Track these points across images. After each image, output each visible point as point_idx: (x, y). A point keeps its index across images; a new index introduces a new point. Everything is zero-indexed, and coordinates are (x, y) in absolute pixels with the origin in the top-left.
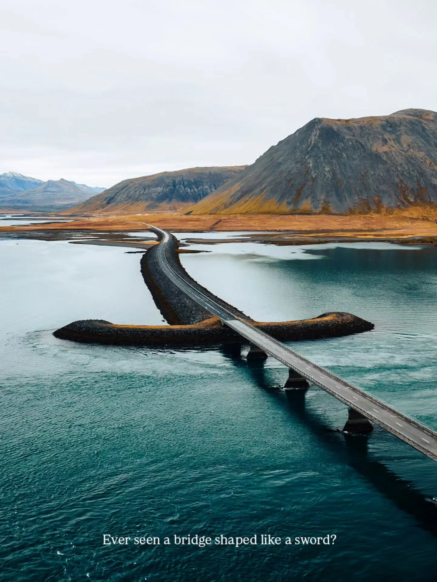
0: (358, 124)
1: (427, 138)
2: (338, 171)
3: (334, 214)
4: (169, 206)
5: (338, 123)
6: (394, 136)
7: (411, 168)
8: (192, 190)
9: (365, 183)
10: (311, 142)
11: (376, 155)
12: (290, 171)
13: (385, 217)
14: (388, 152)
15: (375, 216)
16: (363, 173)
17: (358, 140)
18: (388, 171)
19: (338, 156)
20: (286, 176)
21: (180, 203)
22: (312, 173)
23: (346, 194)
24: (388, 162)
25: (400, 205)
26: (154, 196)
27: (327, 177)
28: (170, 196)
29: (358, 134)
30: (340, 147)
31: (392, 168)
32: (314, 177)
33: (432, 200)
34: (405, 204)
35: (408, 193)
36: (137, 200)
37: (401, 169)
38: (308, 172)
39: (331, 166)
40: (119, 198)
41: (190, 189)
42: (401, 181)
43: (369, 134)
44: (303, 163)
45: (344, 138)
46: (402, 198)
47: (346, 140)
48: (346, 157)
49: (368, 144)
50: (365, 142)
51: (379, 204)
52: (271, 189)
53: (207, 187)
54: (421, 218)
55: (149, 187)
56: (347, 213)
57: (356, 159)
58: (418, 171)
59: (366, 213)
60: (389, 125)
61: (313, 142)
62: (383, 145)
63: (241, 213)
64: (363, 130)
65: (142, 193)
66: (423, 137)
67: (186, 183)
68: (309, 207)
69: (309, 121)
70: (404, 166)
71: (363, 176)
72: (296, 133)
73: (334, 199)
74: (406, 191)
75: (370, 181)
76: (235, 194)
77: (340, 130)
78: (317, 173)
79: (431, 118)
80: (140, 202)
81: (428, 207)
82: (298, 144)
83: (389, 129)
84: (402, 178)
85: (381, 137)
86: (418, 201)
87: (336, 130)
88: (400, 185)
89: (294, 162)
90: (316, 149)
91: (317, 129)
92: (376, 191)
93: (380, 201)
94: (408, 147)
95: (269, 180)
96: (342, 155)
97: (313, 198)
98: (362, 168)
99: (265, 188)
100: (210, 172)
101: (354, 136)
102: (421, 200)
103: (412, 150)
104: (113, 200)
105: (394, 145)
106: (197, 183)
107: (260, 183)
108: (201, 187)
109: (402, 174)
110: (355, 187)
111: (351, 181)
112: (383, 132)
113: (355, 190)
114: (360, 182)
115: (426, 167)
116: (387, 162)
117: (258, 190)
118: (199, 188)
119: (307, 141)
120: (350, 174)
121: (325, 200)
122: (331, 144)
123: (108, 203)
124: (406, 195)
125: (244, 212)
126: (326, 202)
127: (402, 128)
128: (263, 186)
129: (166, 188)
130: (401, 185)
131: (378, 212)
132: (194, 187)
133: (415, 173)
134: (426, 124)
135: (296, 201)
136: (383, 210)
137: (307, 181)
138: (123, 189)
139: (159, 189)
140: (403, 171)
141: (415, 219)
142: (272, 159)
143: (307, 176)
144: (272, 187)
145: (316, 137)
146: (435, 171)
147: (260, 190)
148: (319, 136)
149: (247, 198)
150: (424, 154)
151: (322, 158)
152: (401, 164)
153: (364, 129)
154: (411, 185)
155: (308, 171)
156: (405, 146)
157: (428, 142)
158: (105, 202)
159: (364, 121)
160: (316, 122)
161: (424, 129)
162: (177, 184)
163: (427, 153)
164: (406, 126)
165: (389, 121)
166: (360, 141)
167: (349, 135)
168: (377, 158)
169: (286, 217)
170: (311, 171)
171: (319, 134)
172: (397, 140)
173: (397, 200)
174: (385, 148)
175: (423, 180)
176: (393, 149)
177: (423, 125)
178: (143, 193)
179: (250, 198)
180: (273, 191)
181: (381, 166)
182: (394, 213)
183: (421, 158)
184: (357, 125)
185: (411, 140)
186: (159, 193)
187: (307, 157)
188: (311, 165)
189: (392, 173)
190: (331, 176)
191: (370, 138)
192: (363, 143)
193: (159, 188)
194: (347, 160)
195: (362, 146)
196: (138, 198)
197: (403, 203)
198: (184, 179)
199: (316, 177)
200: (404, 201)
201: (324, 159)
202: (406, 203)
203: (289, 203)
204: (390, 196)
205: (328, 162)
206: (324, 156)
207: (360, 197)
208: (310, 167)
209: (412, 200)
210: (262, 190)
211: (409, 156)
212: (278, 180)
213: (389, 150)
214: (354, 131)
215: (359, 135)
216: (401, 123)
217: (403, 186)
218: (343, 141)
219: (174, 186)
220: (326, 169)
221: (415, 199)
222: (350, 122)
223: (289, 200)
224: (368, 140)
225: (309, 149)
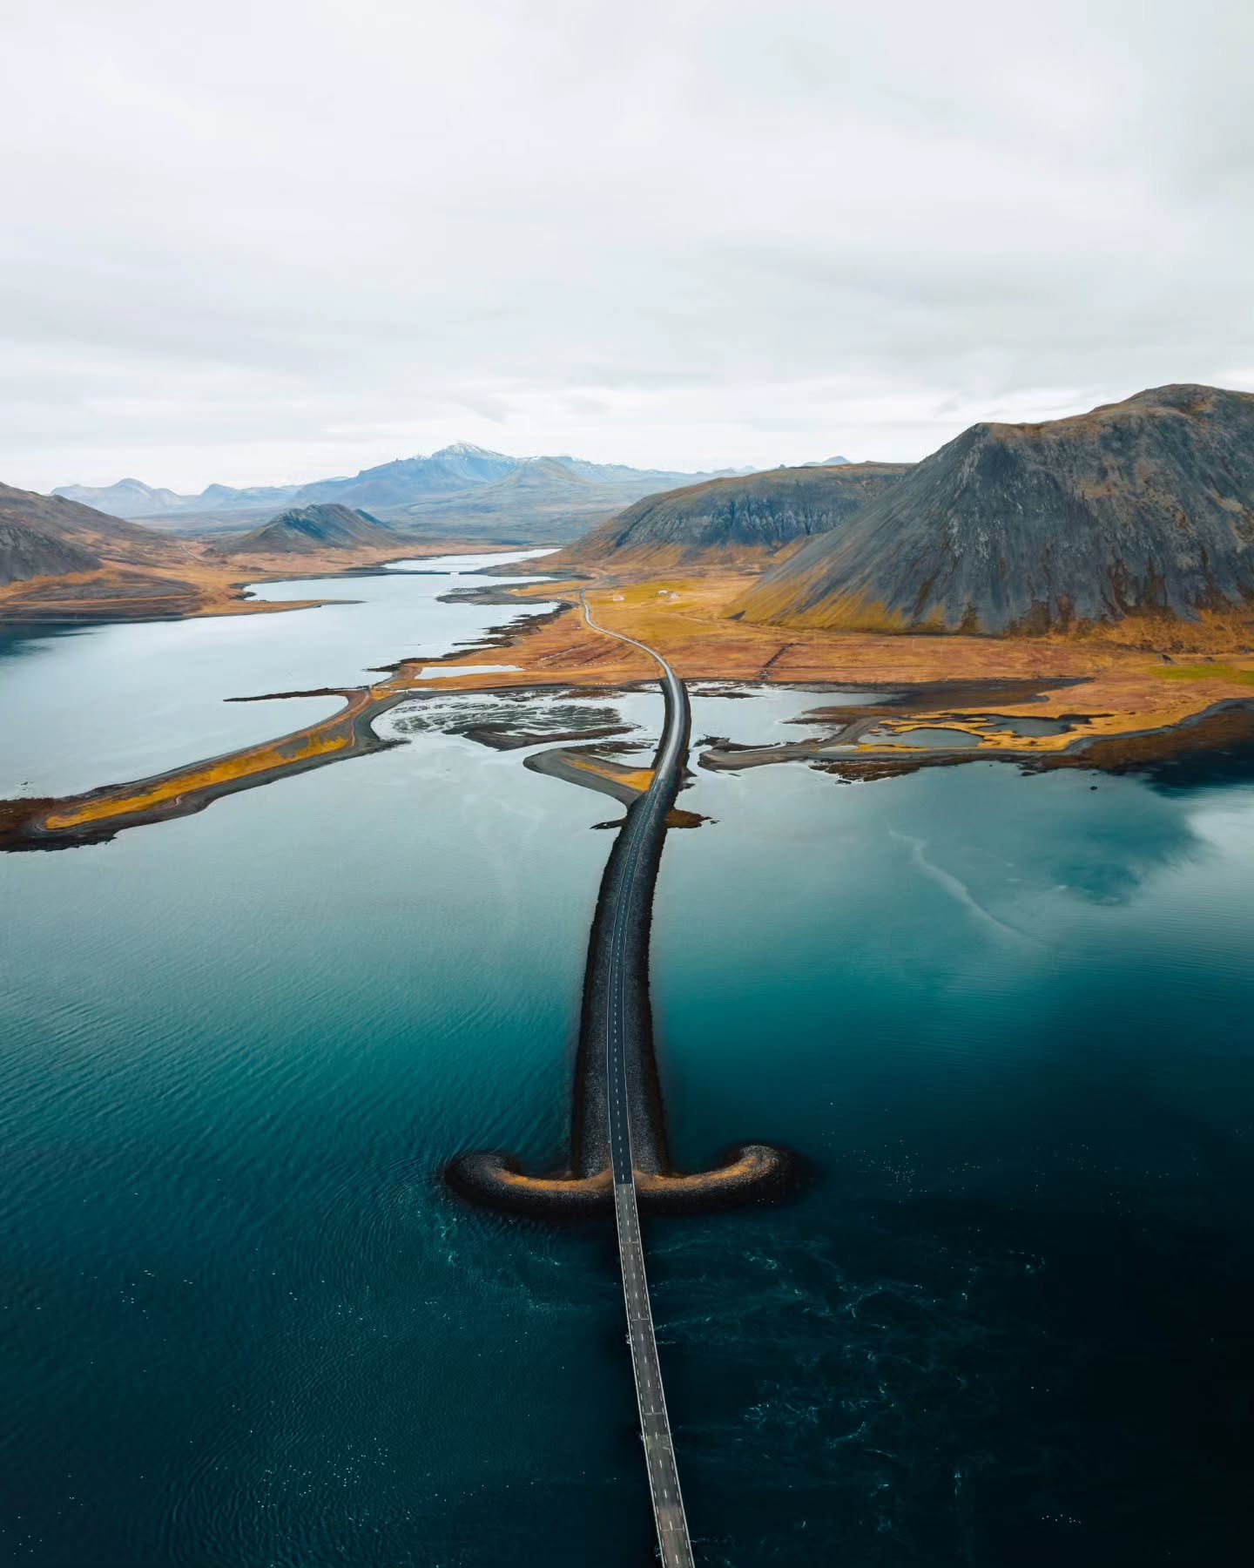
0: (1056, 434)
1: (1189, 461)
2: (1003, 543)
3: (982, 636)
4: (721, 553)
5: (1019, 433)
6: (1122, 460)
7: (1142, 533)
8: (764, 521)
9: (1049, 566)
10: (961, 480)
11: (1080, 506)
12: (916, 542)
13: (1074, 642)
14: (1104, 497)
15: (1057, 640)
16: (1048, 546)
17: (1052, 472)
18: (1096, 541)
19: (1008, 511)
20: (907, 553)
21: (742, 548)
22: (955, 547)
23: (1010, 592)
24: (1101, 520)
25: (1106, 615)
26: (697, 532)
27: (981, 556)
28: (725, 533)
29: (1052, 460)
30: (1015, 492)
31: (1106, 534)
32: (957, 556)
33: (1170, 602)
34: (1115, 611)
35: (1126, 587)
36: (667, 540)
37: (1123, 535)
38: (947, 546)
39: (991, 533)
40: (636, 536)
41: (761, 518)
42: (1119, 562)
43: (1075, 458)
44: (943, 525)
45: (1024, 470)
46: (1112, 599)
47: (1027, 475)
48: (1022, 513)
49: (1069, 483)
50: (1064, 477)
51: (1067, 613)
52: (880, 578)
53: (790, 513)
54: (1138, 643)
55: (688, 514)
56: (1005, 632)
57: (1042, 514)
58: (1154, 539)
59: (1040, 633)
60: (1117, 434)
61: (964, 482)
62: (1098, 483)
63: (822, 628)
64: (1064, 450)
65: (675, 526)
66: (1181, 460)
67: (753, 506)
68: (940, 619)
69: (964, 429)
70: (1130, 529)
71: (1048, 552)
72: (939, 452)
73: (986, 603)
74: (1124, 585)
75: (1060, 563)
76: (818, 583)
77: (1020, 451)
78: (964, 548)
79: (1207, 408)
80: (672, 544)
81: (1158, 618)
82: (939, 482)
83: (1116, 445)
84: (1120, 556)
85: (1095, 463)
86: (1142, 604)
87: (1012, 451)
88: (1114, 570)
89: (927, 521)
90: (968, 495)
91: (976, 450)
92: (1066, 584)
93: (1071, 607)
94: (1144, 484)
95: (877, 558)
96: (1015, 506)
97: (950, 600)
98: (1049, 536)
99: (869, 575)
100: (798, 482)
101: (1044, 464)
102: (1150, 602)
103: (1151, 491)
104: (627, 539)
105: (1119, 482)
106: (773, 506)
107: (862, 565)
108: (780, 514)
109: (1123, 547)
110: (1029, 577)
111: (1024, 564)
112: (1102, 451)
113: (1029, 584)
114: (1040, 565)
115: (1172, 529)
116: (1097, 522)
117: (855, 580)
118: (777, 516)
119: (956, 477)
120: (1024, 549)
121: (972, 605)
122: (998, 484)
123: (619, 544)
124: (1121, 592)
125: (827, 624)
126: (973, 610)
127: (1144, 441)
128: (867, 571)
129: (717, 518)
130: (1117, 570)
131: (1062, 630)
132: (767, 513)
133: (1147, 545)
134: (1192, 427)
135: (919, 607)
136: (1073, 626)
137: (943, 564)
138: (644, 516)
139: (706, 520)
140: (1126, 541)
141: (1126, 646)
142: (890, 512)
143: (945, 553)
144: (881, 574)
145: (972, 470)
146: (1188, 538)
147: (860, 579)
148: (978, 467)
149: (835, 596)
150: (1174, 499)
151: (977, 515)
152: (1125, 525)
153: (1066, 447)
154: (1134, 568)
155: (947, 544)
156: (1140, 481)
157: (1188, 469)
158: (613, 542)
159: (1068, 429)
160: (977, 434)
161: (1186, 440)
162: (737, 510)
163: (1180, 497)
164: (1150, 435)
165: (1118, 426)
166: (1055, 475)
167: (1035, 461)
168: (1078, 512)
169: (898, 641)
170: (954, 544)
171: (979, 462)
172: (1127, 471)
173: (1104, 603)
174: (1101, 491)
175: (1161, 558)
176: (1116, 492)
177: (1187, 429)
178: (678, 527)
179: (840, 595)
180: (882, 584)
181: (1086, 530)
182: (1093, 632)
183: (1167, 510)
184: (1054, 437)
185: (1154, 468)
186: (706, 527)
187: (950, 513)
188: (955, 530)
189: (1103, 544)
190: (988, 554)
191: (1075, 469)
192: (1059, 480)
193: (705, 517)
194: (1022, 518)
195: (1057, 486)
196: (669, 536)
197: (1113, 610)
198: (751, 497)
199: (962, 555)
200: (1116, 604)
201: (981, 517)
202: (1119, 610)
203: (906, 611)
204: (1091, 595)
205: (988, 524)
206: (982, 510)
207: (1035, 598)
208: (953, 535)
209: (1131, 603)
210: (863, 581)
211: (1143, 505)
212: (893, 560)
213: (1108, 493)
214: (1046, 452)
215: (1054, 462)
216: (1141, 430)
217: (1120, 572)
218: (1022, 478)
219: (732, 513)
220: (981, 539)
221: (1137, 601)
222: (1042, 431)
223: (907, 604)
224: (1071, 471)
225: (956, 496)
